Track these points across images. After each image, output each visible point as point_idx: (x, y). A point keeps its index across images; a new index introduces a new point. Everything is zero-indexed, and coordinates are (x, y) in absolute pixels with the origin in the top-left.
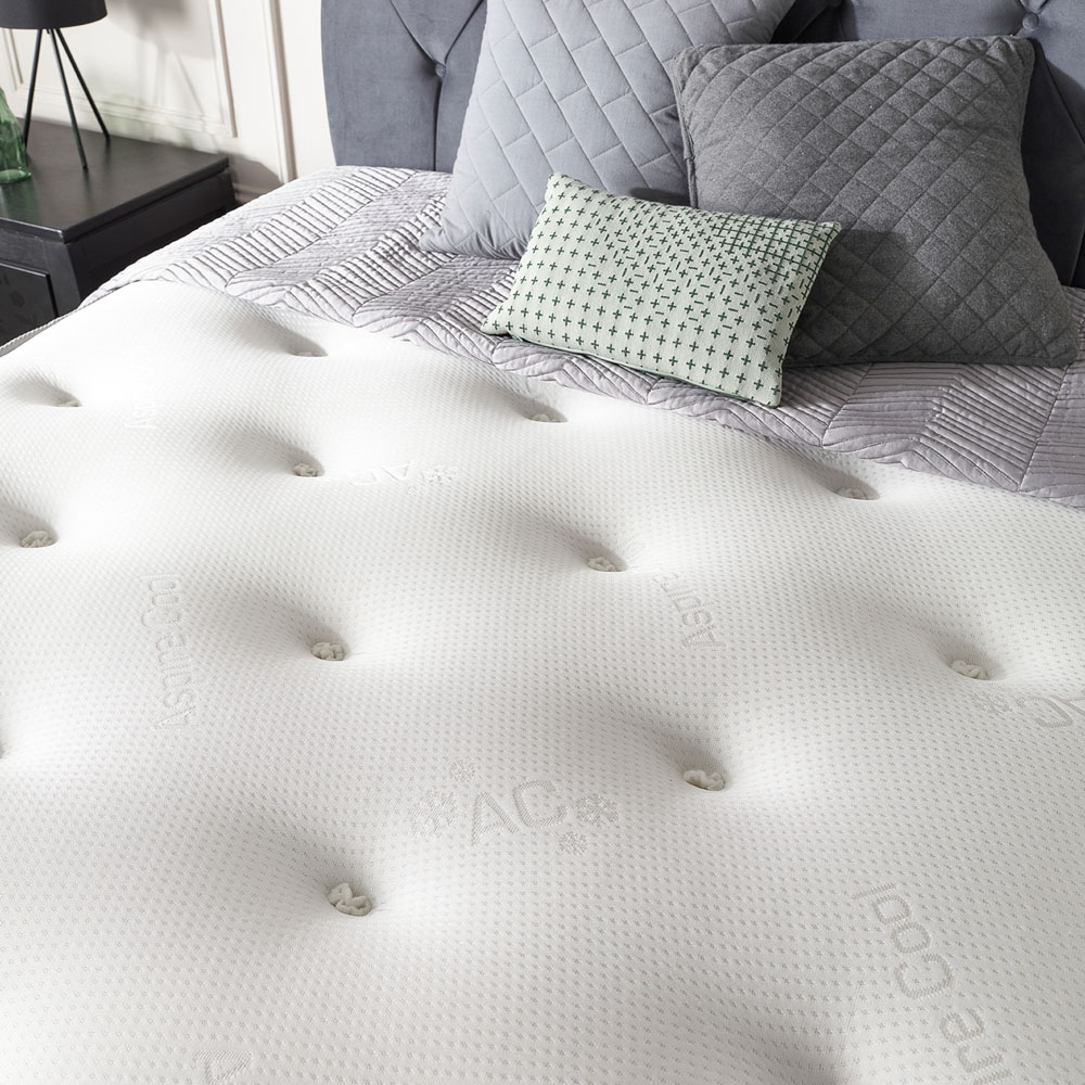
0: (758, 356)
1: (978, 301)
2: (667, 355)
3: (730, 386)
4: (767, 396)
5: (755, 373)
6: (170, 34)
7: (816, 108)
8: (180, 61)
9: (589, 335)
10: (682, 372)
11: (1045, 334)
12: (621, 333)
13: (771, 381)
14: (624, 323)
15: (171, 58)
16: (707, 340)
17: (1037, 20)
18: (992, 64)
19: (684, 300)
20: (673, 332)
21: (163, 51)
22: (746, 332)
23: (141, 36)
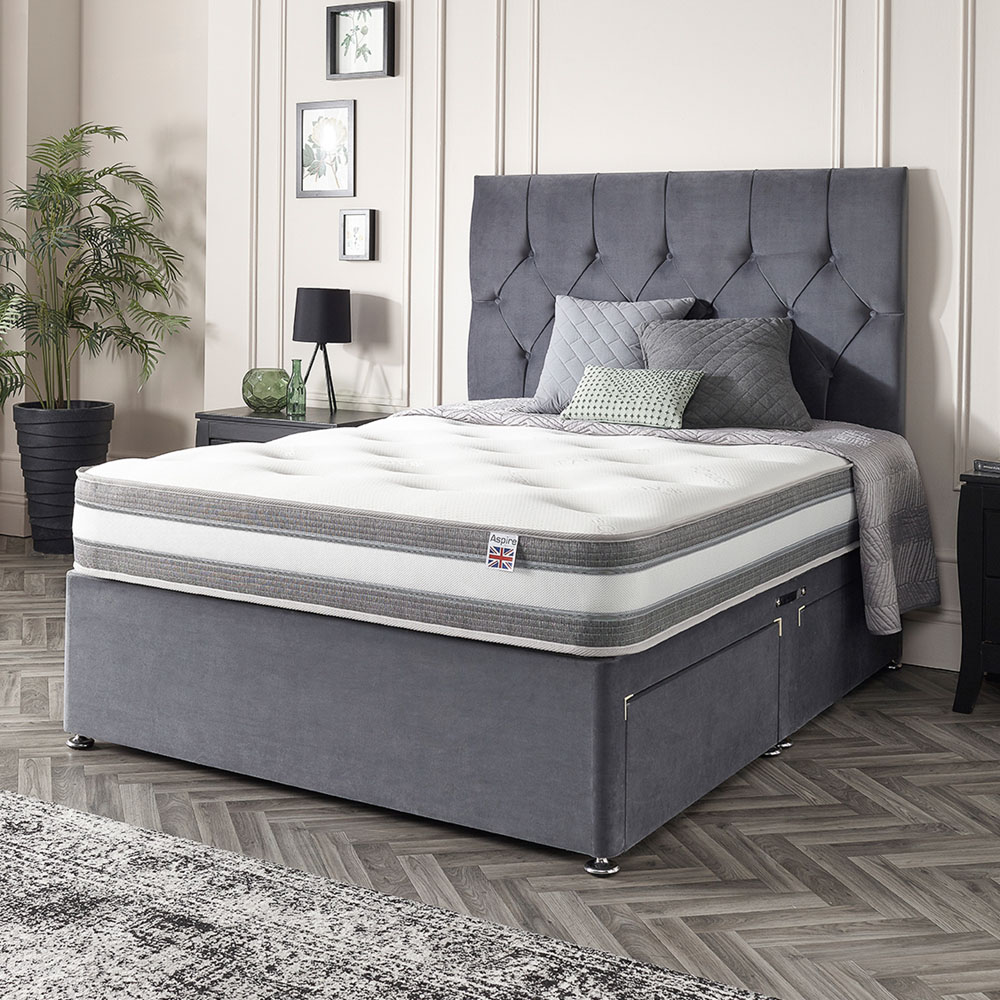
0: (672, 411)
1: (764, 401)
2: (636, 414)
3: (661, 423)
4: (676, 425)
5: (671, 417)
6: (379, 355)
7: (697, 336)
8: (382, 369)
9: (604, 411)
10: (642, 420)
11: (795, 416)
12: (617, 409)
13: (678, 420)
14: (619, 405)
15: (377, 367)
16: (652, 406)
17: (793, 313)
18: (773, 326)
19: (643, 394)
20: (638, 405)
21: (373, 364)
22: (667, 403)
23: (361, 358)
